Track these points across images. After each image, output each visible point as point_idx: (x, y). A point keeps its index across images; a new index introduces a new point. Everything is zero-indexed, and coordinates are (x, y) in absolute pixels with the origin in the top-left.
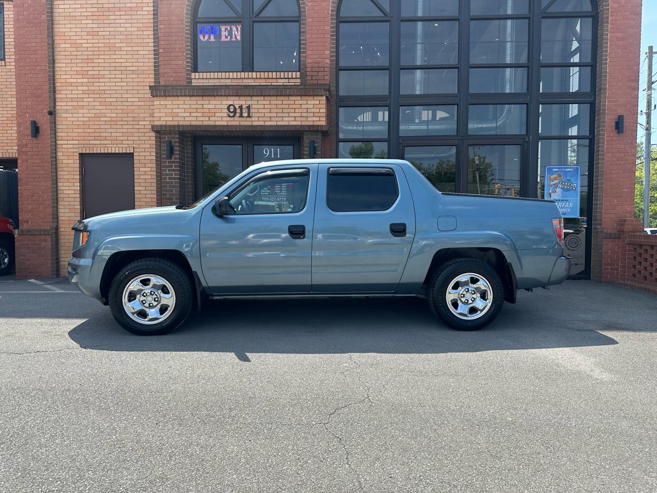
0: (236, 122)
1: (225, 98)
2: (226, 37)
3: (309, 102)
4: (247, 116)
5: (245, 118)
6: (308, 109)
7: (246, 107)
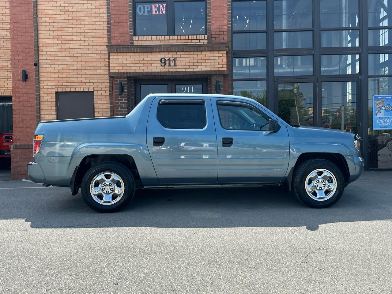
0: (166, 69)
1: (159, 54)
2: (156, 12)
3: (215, 55)
4: (173, 65)
5: (172, 67)
6: (214, 59)
7: (173, 59)
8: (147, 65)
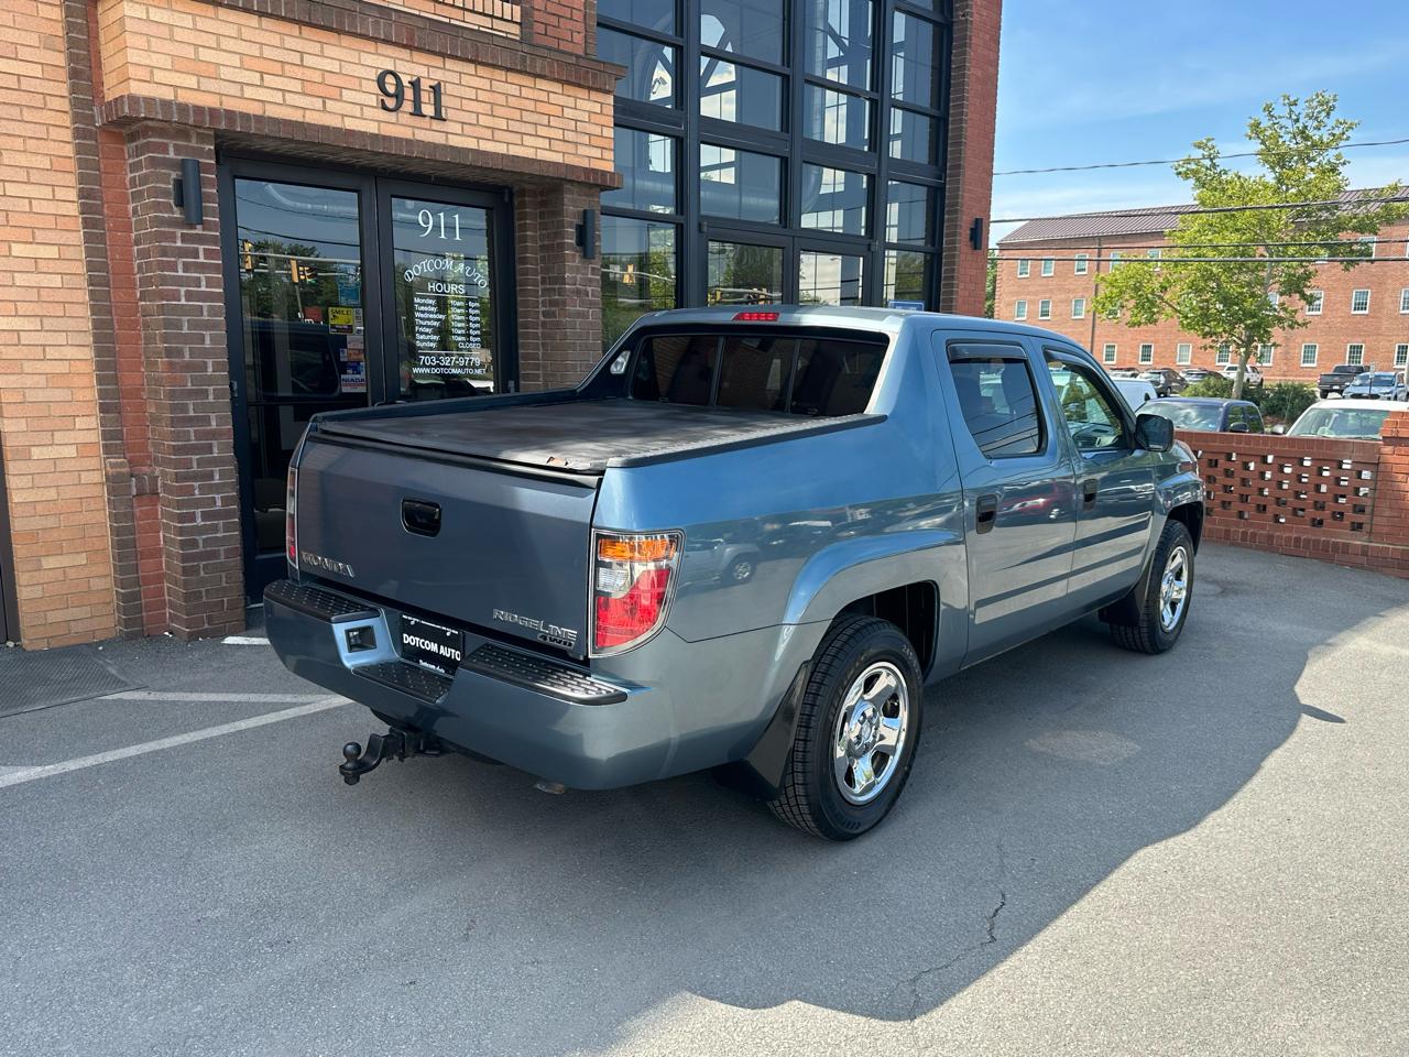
0: (400, 127)
1: (370, 46)
3: (579, 104)
4: (433, 114)
5: (428, 119)
6: (576, 121)
7: (431, 87)
8: (322, 91)
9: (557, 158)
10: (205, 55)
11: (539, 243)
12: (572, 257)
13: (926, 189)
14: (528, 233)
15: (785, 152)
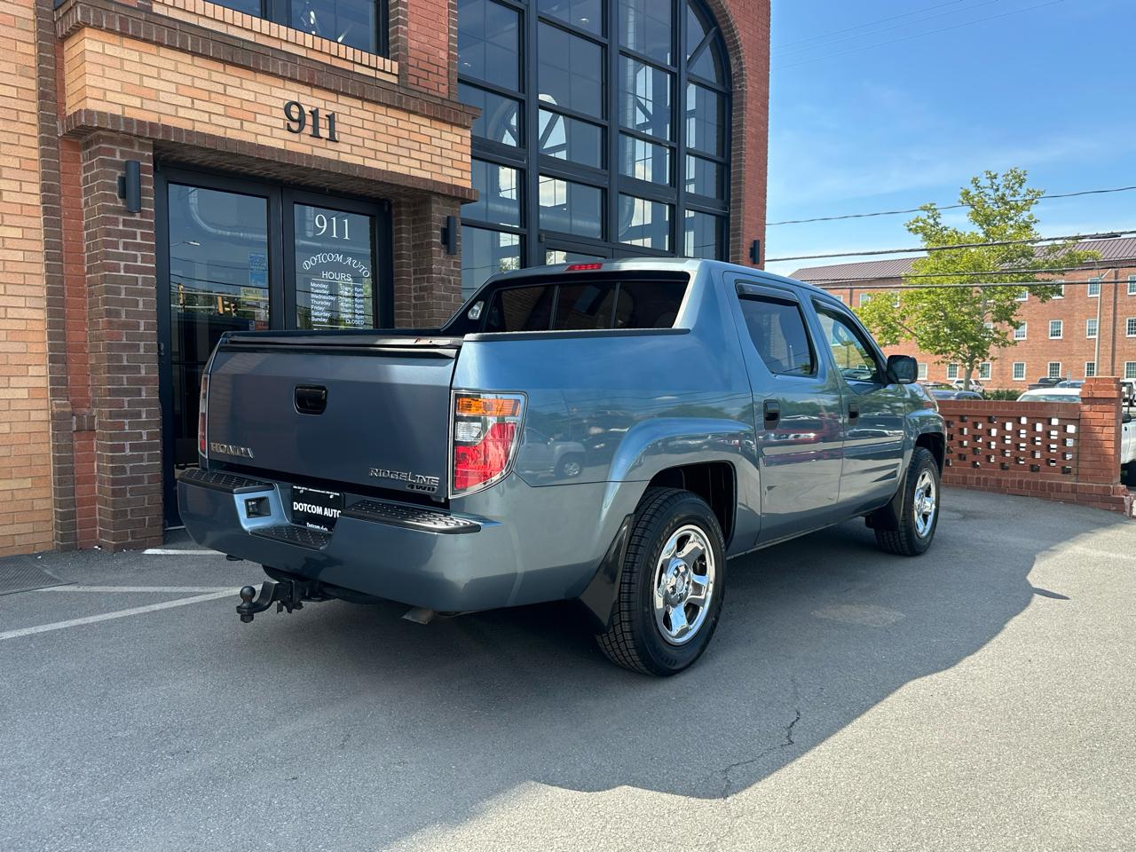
0: (302, 145)
1: (280, 83)
3: (444, 135)
4: (328, 137)
5: (323, 140)
6: (442, 148)
7: (327, 116)
8: (240, 114)
9: (427, 176)
10: (147, 82)
11: (412, 243)
12: (438, 254)
13: (714, 218)
14: (403, 235)
15: (605, 184)
